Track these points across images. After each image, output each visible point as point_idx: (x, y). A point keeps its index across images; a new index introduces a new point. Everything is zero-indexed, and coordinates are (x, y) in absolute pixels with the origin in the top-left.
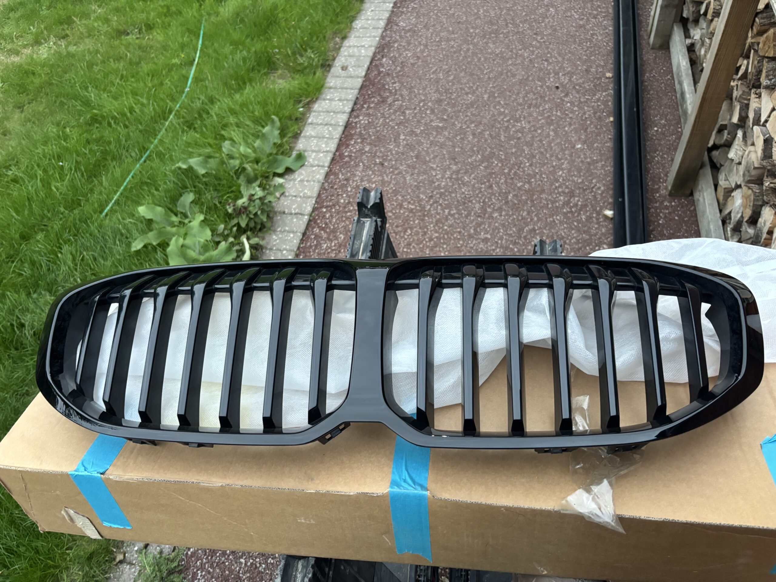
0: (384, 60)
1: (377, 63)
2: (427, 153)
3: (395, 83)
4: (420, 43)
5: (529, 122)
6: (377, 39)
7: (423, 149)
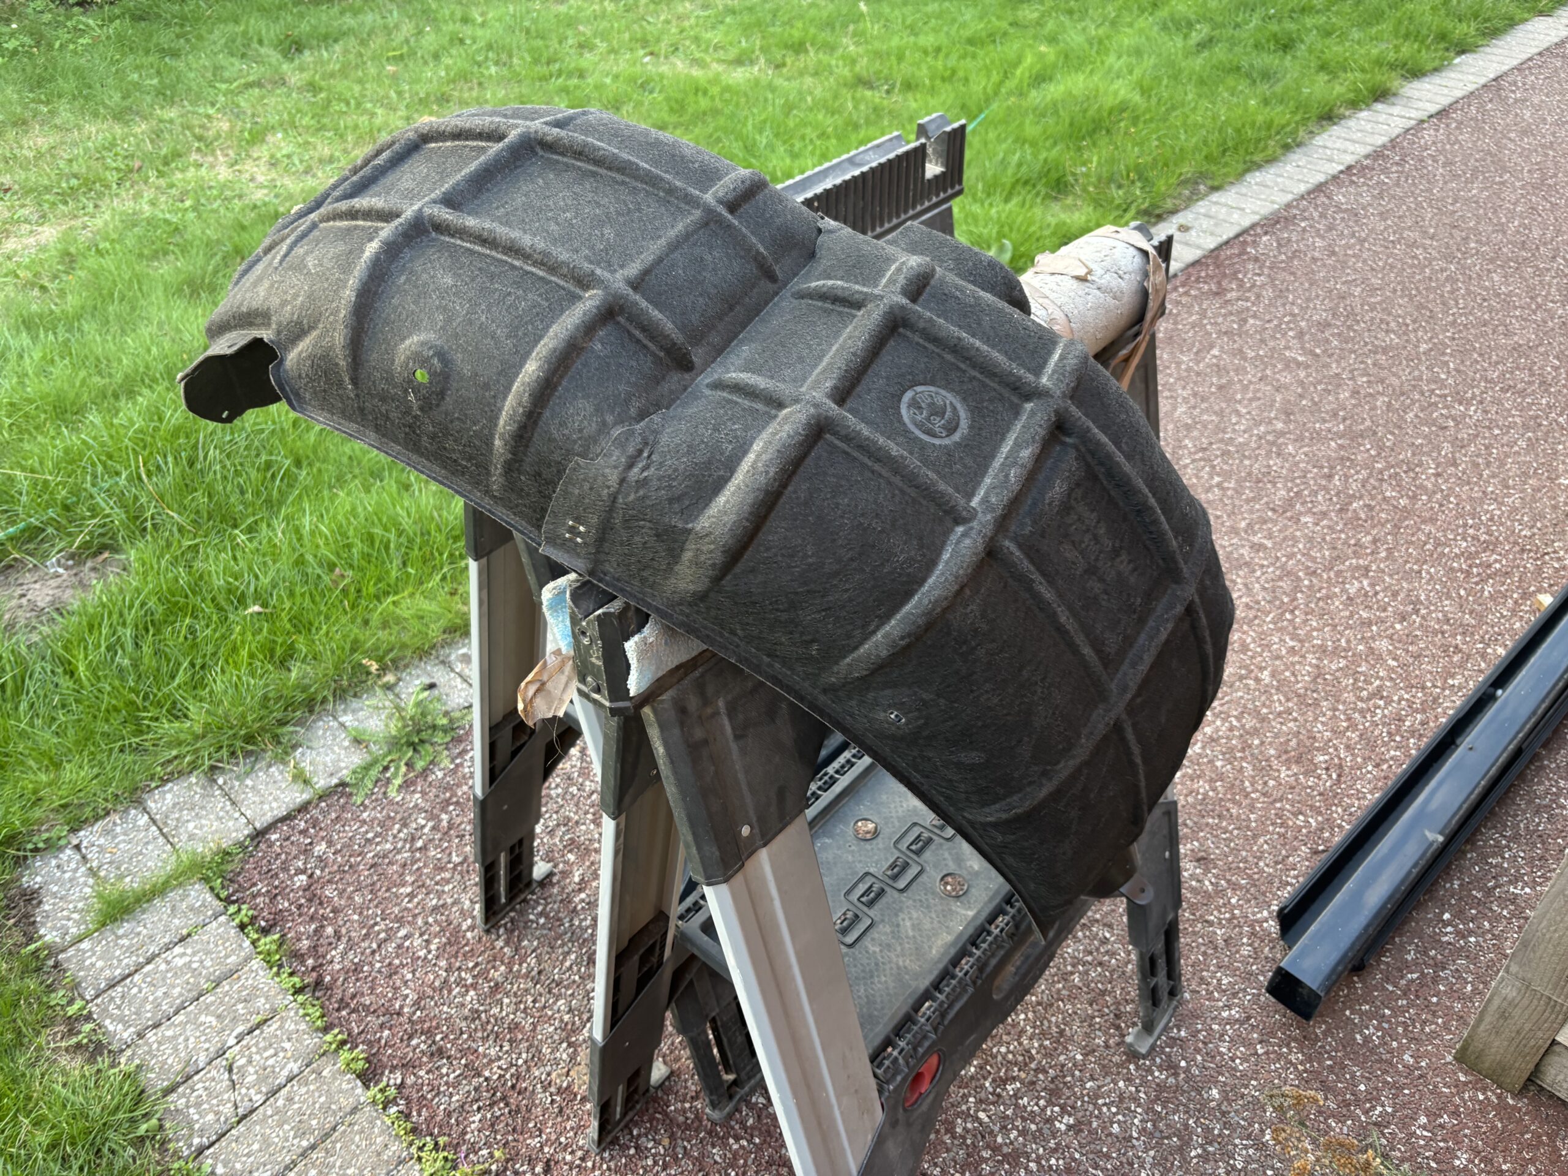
0: (1265, 238)
1: (1249, 239)
2: (1245, 388)
3: (1259, 275)
4: (1353, 235)
5: (1486, 412)
6: (1276, 206)
7: (1240, 381)
